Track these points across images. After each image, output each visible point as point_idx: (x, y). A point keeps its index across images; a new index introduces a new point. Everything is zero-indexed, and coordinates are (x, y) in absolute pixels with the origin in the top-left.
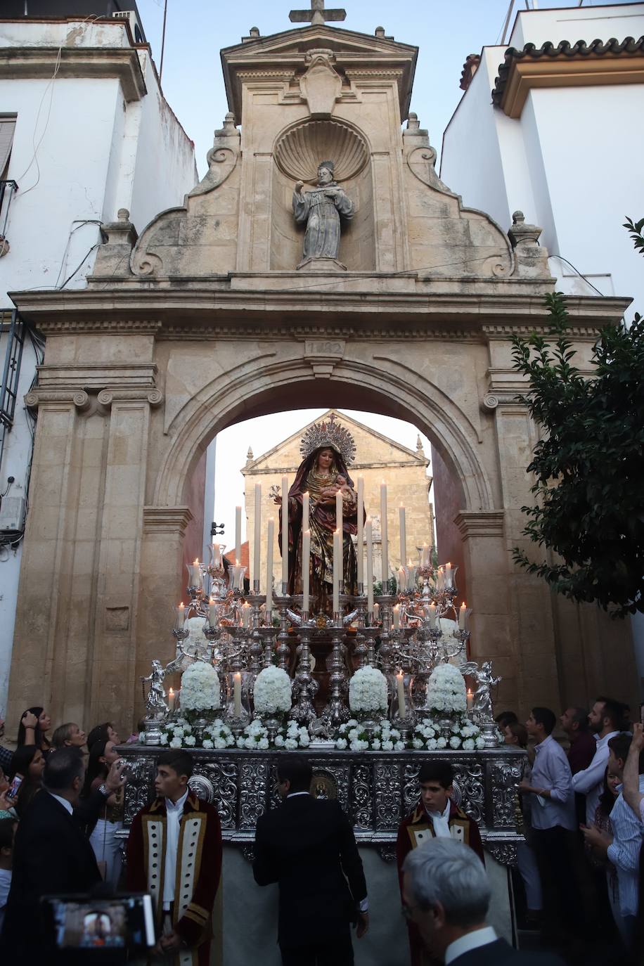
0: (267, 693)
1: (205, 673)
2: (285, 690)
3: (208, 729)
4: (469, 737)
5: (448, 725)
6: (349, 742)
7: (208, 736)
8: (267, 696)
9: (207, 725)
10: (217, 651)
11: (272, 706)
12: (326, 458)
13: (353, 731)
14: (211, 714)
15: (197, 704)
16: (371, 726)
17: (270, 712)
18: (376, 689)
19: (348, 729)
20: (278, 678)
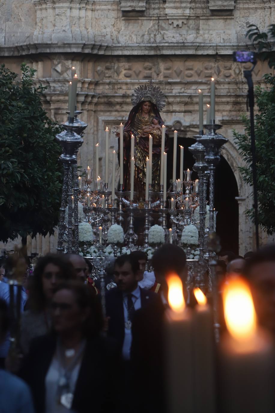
0: (114, 235)
1: (87, 226)
2: (121, 234)
3: (89, 250)
4: (197, 255)
5: (189, 250)
7: (88, 253)
9: (88, 248)
10: (90, 218)
11: (115, 241)
13: (149, 251)
14: (89, 244)
15: (84, 239)
17: (115, 242)
18: (160, 234)
19: (148, 250)
20: (118, 229)
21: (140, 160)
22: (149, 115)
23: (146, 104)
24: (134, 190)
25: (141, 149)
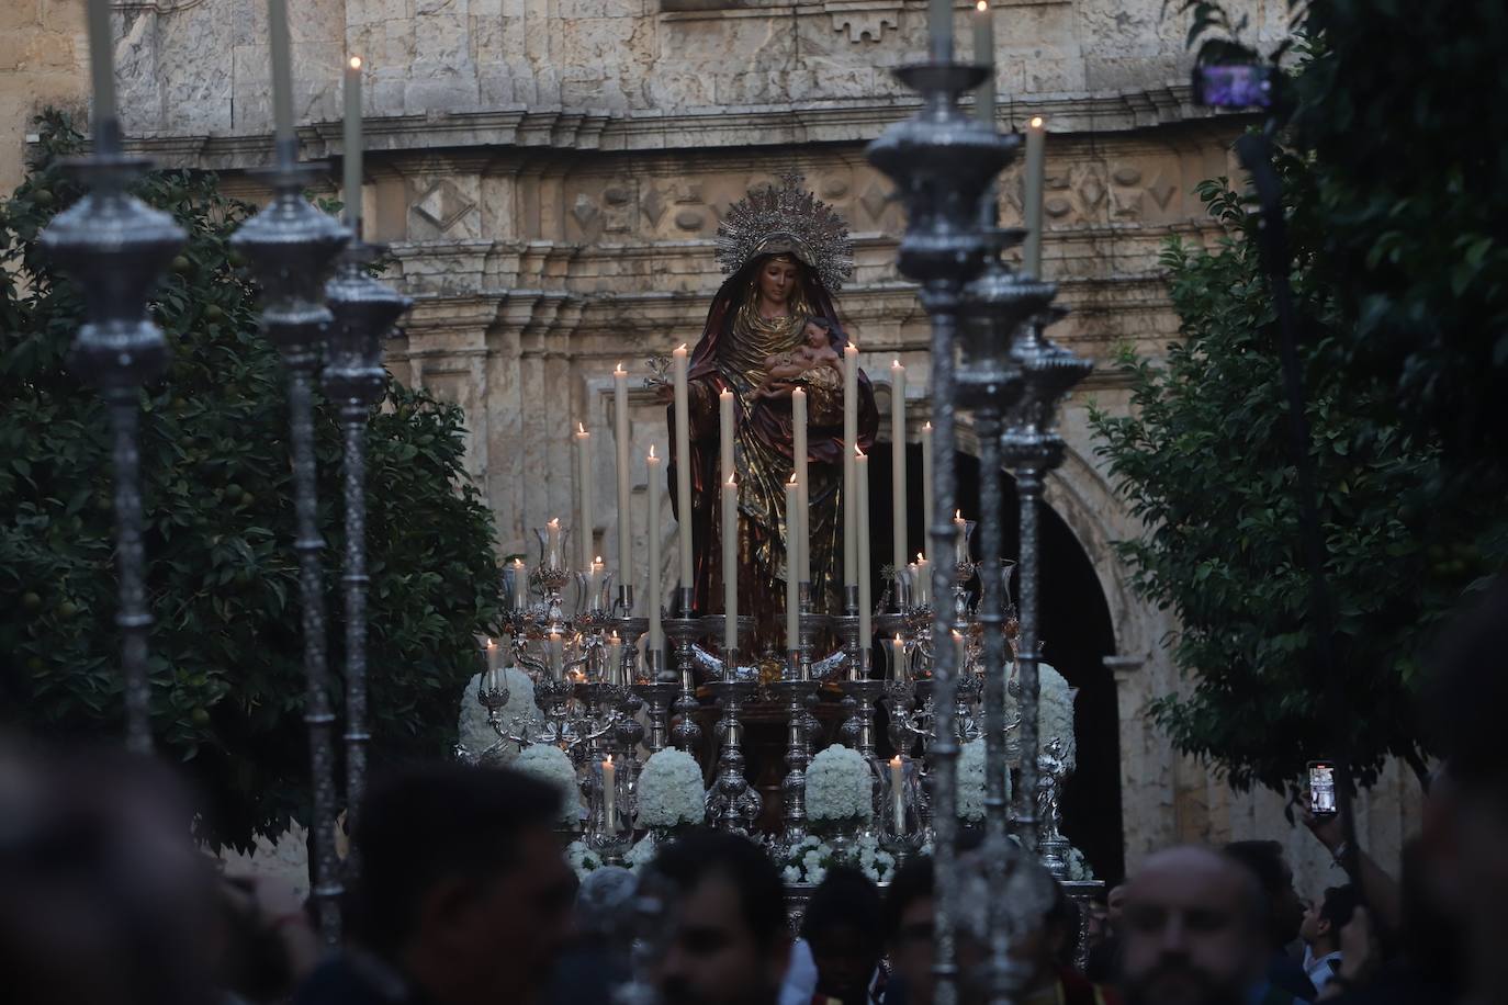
0: (663, 792)
1: (553, 760)
2: (692, 787)
6: (804, 871)
8: (661, 798)
10: (566, 728)
11: (670, 816)
12: (776, 279)
13: (811, 853)
16: (842, 845)
17: (668, 823)
18: (851, 781)
19: (804, 851)
20: (679, 768)
21: (758, 489)
22: (791, 311)
23: (774, 264)
24: (740, 612)
25: (762, 444)
